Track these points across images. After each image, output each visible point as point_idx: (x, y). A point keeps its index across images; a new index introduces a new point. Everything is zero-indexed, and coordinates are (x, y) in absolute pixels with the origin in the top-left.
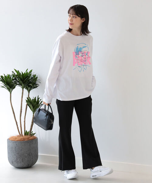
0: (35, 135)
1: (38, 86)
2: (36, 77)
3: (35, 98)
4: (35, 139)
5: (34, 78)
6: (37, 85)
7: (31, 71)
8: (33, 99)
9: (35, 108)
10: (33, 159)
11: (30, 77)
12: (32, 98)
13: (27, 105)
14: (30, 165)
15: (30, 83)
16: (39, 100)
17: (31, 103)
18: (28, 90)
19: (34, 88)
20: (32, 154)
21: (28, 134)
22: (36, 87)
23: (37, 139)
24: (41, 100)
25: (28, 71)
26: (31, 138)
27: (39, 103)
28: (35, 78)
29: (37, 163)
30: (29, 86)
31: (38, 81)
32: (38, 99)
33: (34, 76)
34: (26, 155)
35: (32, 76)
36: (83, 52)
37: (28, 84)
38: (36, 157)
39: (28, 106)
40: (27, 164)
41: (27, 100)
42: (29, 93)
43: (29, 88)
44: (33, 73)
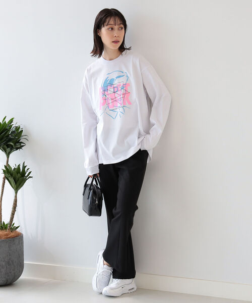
0: (18, 230)
1: (23, 146)
2: (20, 130)
3: (19, 166)
4: (19, 237)
5: (16, 132)
6: (22, 144)
7: (11, 121)
8: (15, 169)
9: (18, 184)
10: (14, 270)
11: (9, 130)
12: (13, 166)
13: (5, 178)
14: (9, 281)
15: (10, 140)
16: (26, 169)
17: (12, 175)
18: (6, 152)
19: (17, 149)
20: (12, 262)
21: (6, 228)
22: (20, 148)
23: (22, 237)
24: (28, 169)
25: (7, 121)
26: (12, 234)
27: (26, 175)
28: (18, 133)
29: (21, 277)
30: (8, 146)
31: (24, 137)
32: (24, 167)
33: (17, 128)
34: (4, 263)
35: (13, 129)
36: (116, 86)
37: (7, 142)
38: (20, 267)
39: (6, 181)
40: (4, 279)
41: (5, 169)
42: (8, 157)
43: (8, 150)
44: (14, 124)
